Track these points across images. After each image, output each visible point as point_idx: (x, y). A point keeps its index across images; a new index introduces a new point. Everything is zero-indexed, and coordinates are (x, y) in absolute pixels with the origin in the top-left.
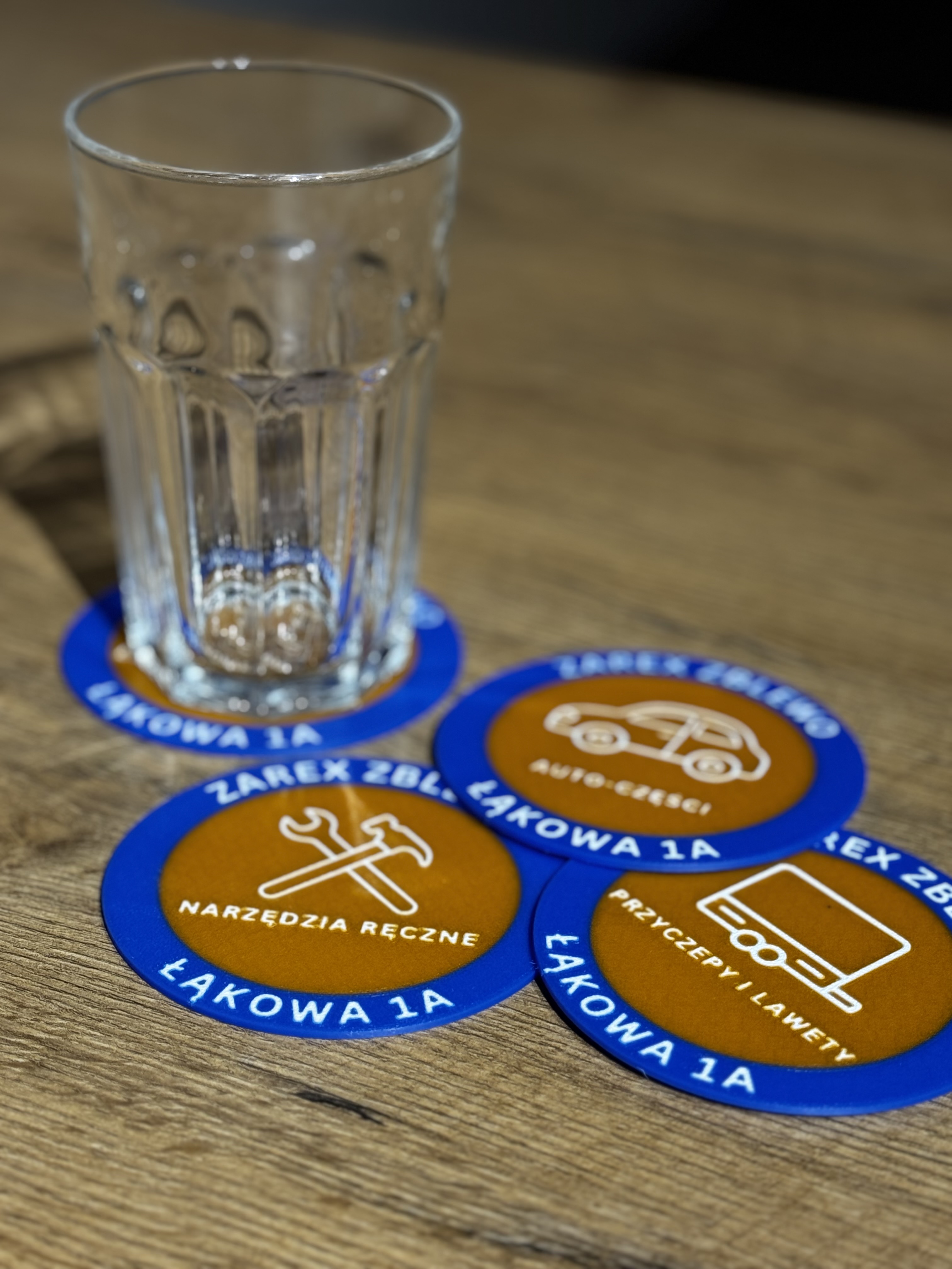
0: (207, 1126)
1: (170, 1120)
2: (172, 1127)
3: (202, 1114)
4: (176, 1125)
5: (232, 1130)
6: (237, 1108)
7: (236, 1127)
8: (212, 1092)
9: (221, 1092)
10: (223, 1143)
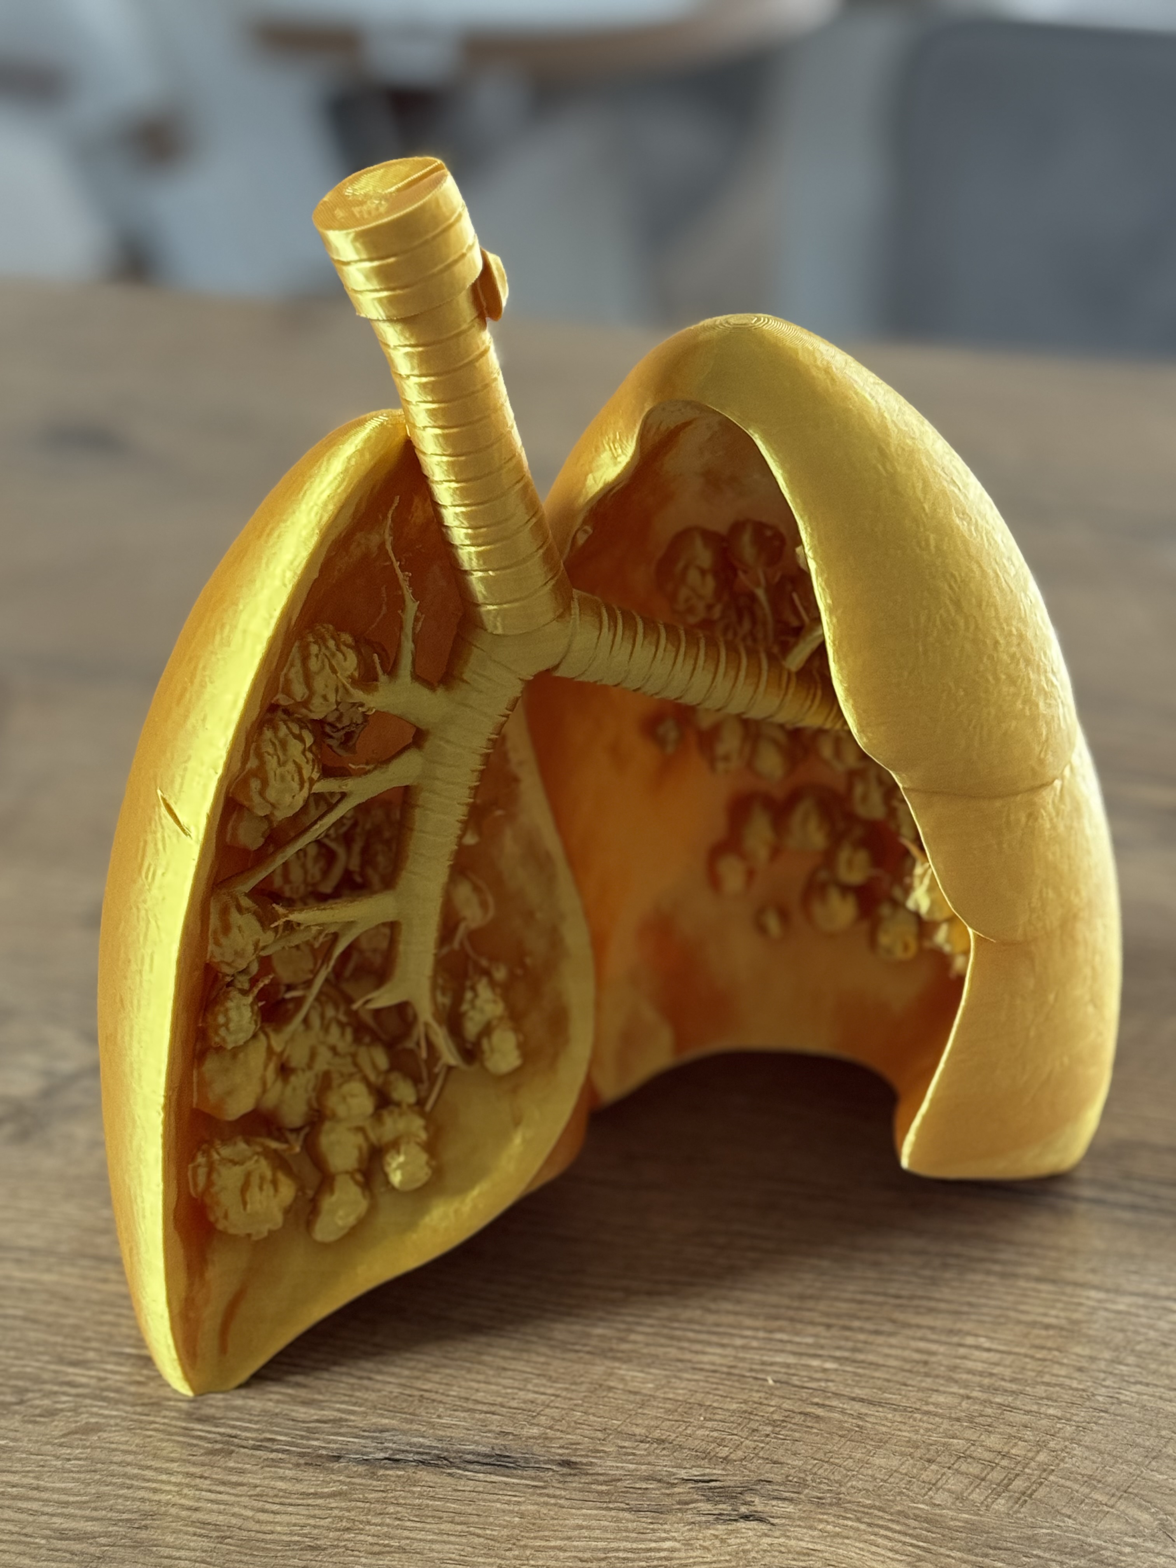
0: (95, 1410)
1: (62, 1410)
2: (65, 1416)
3: (88, 1401)
4: (69, 1414)
5: (118, 1410)
6: (117, 1391)
7: (121, 1406)
8: (93, 1382)
9: (101, 1379)
10: (112, 1422)
